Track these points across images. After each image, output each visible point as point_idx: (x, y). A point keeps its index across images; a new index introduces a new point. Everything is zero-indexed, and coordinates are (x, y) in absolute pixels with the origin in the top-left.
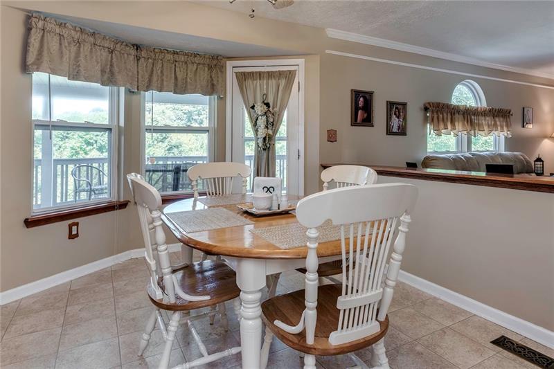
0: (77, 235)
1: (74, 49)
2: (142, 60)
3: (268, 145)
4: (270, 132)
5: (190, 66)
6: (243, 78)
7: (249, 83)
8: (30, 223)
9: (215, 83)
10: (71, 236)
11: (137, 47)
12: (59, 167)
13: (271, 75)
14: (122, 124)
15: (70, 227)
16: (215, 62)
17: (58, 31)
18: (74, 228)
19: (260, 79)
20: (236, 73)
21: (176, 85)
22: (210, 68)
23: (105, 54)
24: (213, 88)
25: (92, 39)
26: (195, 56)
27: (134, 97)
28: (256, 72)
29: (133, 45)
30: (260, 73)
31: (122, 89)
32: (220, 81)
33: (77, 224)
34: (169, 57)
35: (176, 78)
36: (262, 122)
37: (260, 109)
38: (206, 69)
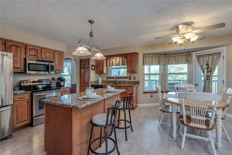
0: (152, 97)
1: (151, 59)
2: (167, 57)
3: (209, 78)
4: (209, 74)
5: (180, 57)
6: (199, 57)
7: (201, 59)
8: (144, 93)
9: (188, 60)
10: (151, 97)
11: (165, 54)
12: (152, 82)
13: (210, 55)
14: (162, 73)
15: (151, 95)
16: (188, 54)
17: (148, 56)
18: (152, 95)
19: (206, 56)
20: (196, 56)
21: (176, 62)
22: (187, 56)
23: (158, 58)
24: (188, 61)
25: (155, 56)
26: (182, 53)
27: (165, 66)
28: (204, 55)
29: (164, 54)
30: (206, 55)
31: (162, 65)
32: (190, 59)
33: (152, 94)
34: (174, 55)
35: (176, 60)
36: (206, 71)
37: (205, 66)
38: (185, 56)
